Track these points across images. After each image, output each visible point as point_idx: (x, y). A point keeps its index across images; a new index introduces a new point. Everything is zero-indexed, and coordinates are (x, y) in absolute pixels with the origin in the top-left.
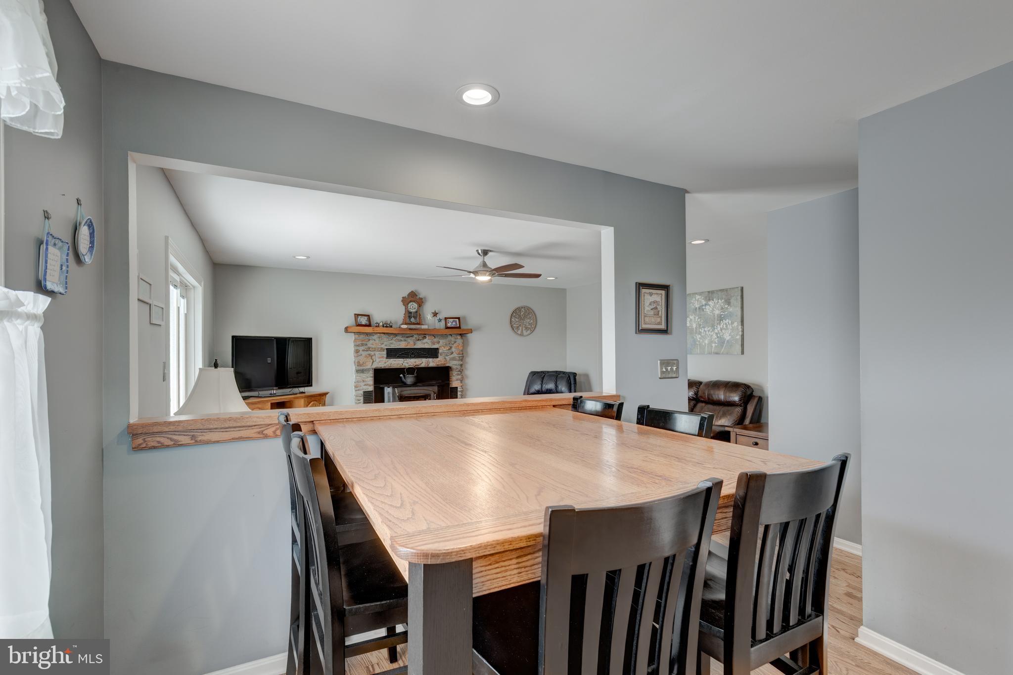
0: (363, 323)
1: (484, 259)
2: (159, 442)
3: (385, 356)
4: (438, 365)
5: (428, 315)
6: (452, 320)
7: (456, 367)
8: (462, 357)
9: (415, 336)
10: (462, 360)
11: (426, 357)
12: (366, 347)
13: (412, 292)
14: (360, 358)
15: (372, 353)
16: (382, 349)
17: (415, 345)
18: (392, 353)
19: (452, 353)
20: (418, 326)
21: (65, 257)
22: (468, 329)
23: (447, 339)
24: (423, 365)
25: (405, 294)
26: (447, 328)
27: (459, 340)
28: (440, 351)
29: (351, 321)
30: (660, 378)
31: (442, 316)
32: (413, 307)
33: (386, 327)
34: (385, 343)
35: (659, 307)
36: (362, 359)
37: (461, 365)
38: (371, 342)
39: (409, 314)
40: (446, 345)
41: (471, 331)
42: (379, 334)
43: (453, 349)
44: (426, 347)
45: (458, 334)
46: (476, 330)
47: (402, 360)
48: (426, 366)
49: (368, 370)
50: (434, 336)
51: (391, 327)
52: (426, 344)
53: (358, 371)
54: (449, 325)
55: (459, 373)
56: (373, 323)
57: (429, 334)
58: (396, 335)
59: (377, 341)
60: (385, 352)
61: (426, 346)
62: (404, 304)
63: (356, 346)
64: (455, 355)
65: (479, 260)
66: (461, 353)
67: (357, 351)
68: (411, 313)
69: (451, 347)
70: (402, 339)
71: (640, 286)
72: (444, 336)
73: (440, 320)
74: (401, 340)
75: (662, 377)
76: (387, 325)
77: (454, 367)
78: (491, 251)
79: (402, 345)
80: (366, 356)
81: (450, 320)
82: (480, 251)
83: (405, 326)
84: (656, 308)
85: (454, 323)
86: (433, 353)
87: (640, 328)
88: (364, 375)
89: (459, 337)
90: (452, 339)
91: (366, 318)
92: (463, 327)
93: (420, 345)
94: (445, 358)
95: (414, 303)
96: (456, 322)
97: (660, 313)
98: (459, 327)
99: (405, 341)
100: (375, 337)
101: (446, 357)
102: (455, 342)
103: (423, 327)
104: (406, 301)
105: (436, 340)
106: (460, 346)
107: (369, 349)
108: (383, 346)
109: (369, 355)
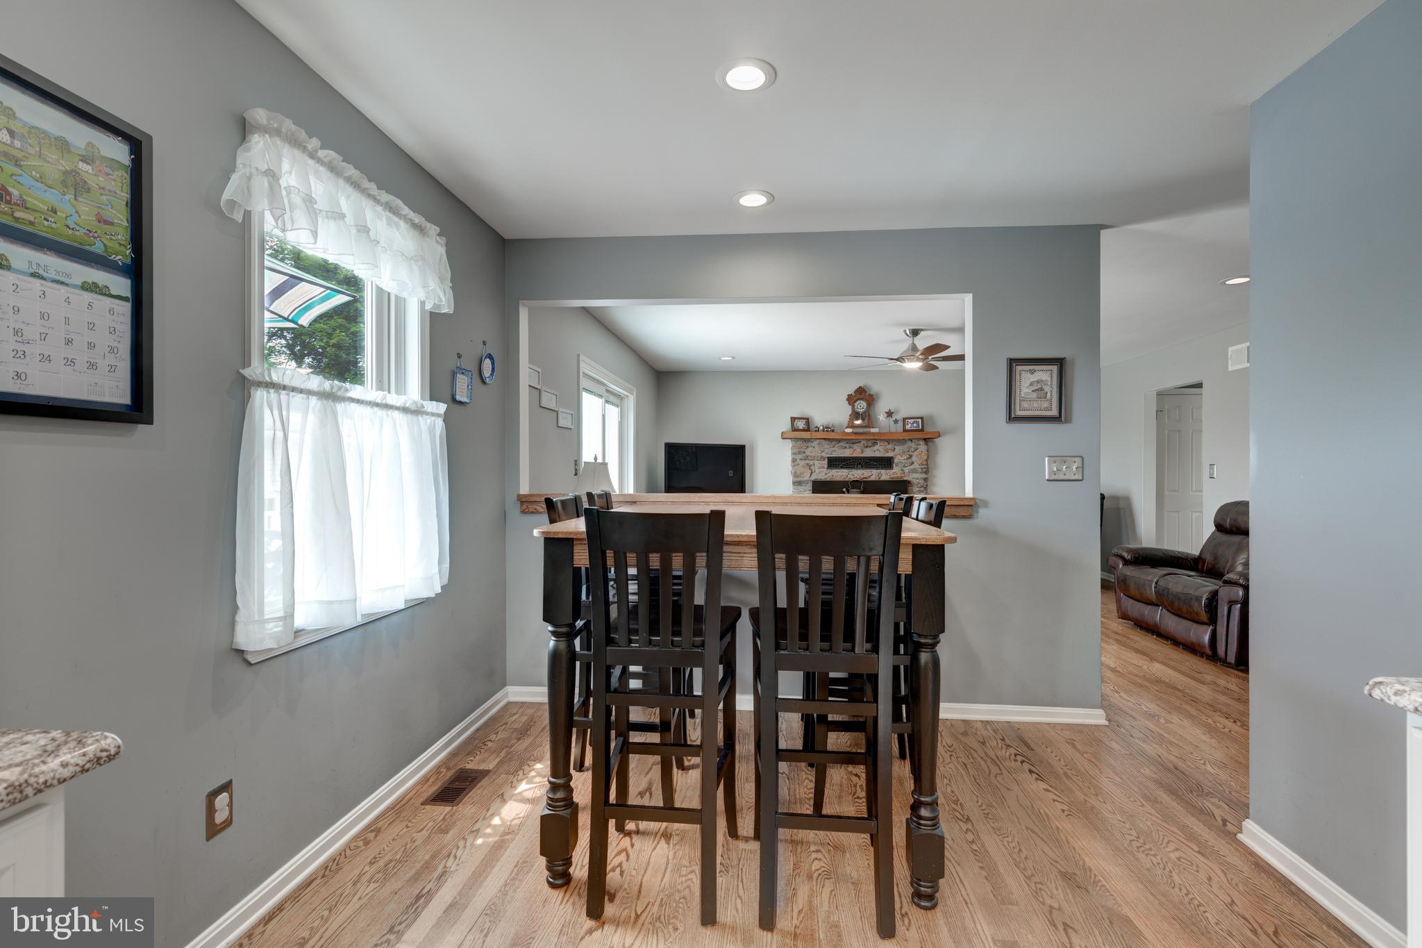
0: (801, 427)
1: (913, 340)
2: (535, 509)
3: (826, 466)
4: (892, 478)
5: (880, 415)
6: (913, 420)
7: (918, 481)
8: (927, 469)
9: (863, 442)
10: (926, 472)
11: (877, 468)
12: (804, 455)
13: (860, 387)
14: (797, 468)
15: (811, 462)
16: (822, 458)
17: (862, 453)
18: (834, 463)
19: (913, 463)
20: (866, 430)
21: (470, 380)
22: (934, 432)
23: (906, 446)
24: (873, 478)
25: (851, 390)
26: (905, 431)
27: (922, 447)
28: (896, 461)
29: (786, 426)
30: (1047, 480)
31: (899, 416)
32: (861, 406)
33: (827, 431)
34: (826, 451)
35: (1047, 389)
36: (799, 469)
37: (926, 480)
38: (810, 449)
39: (856, 415)
40: (904, 452)
41: (939, 435)
42: (818, 441)
43: (914, 459)
44: (878, 456)
45: (921, 439)
46: (945, 434)
47: (846, 471)
48: (877, 479)
49: (806, 482)
50: (888, 441)
51: (833, 431)
52: (878, 451)
53: (794, 483)
54: (908, 427)
55: (922, 489)
56: (812, 427)
57: (881, 440)
58: (839, 441)
59: (817, 449)
60: (826, 462)
61: (878, 454)
62: (849, 404)
63: (793, 454)
64: (916, 466)
65: (909, 341)
66: (925, 463)
67: (794, 460)
68: (858, 413)
69: (911, 456)
70: (847, 445)
71: (1013, 363)
72: (901, 442)
73: (896, 422)
74: (845, 447)
75: (1051, 478)
76: (827, 429)
77: (915, 481)
78: (922, 330)
79: (847, 453)
80: (803, 466)
81: (909, 421)
82: (908, 332)
83: (849, 430)
84: (1041, 389)
85: (915, 425)
86: (886, 463)
87: (1013, 416)
88: (801, 488)
89: (922, 443)
90: (913, 445)
91: (804, 421)
92: (928, 429)
93: (869, 453)
94: (902, 470)
95: (862, 402)
96: (917, 423)
97: (1049, 395)
98: (922, 430)
99: (850, 447)
100: (815, 443)
101: (904, 469)
102: (916, 449)
103: (873, 430)
104: (851, 400)
105: (890, 446)
106: (923, 454)
107: (807, 458)
108: (824, 455)
109: (807, 464)
